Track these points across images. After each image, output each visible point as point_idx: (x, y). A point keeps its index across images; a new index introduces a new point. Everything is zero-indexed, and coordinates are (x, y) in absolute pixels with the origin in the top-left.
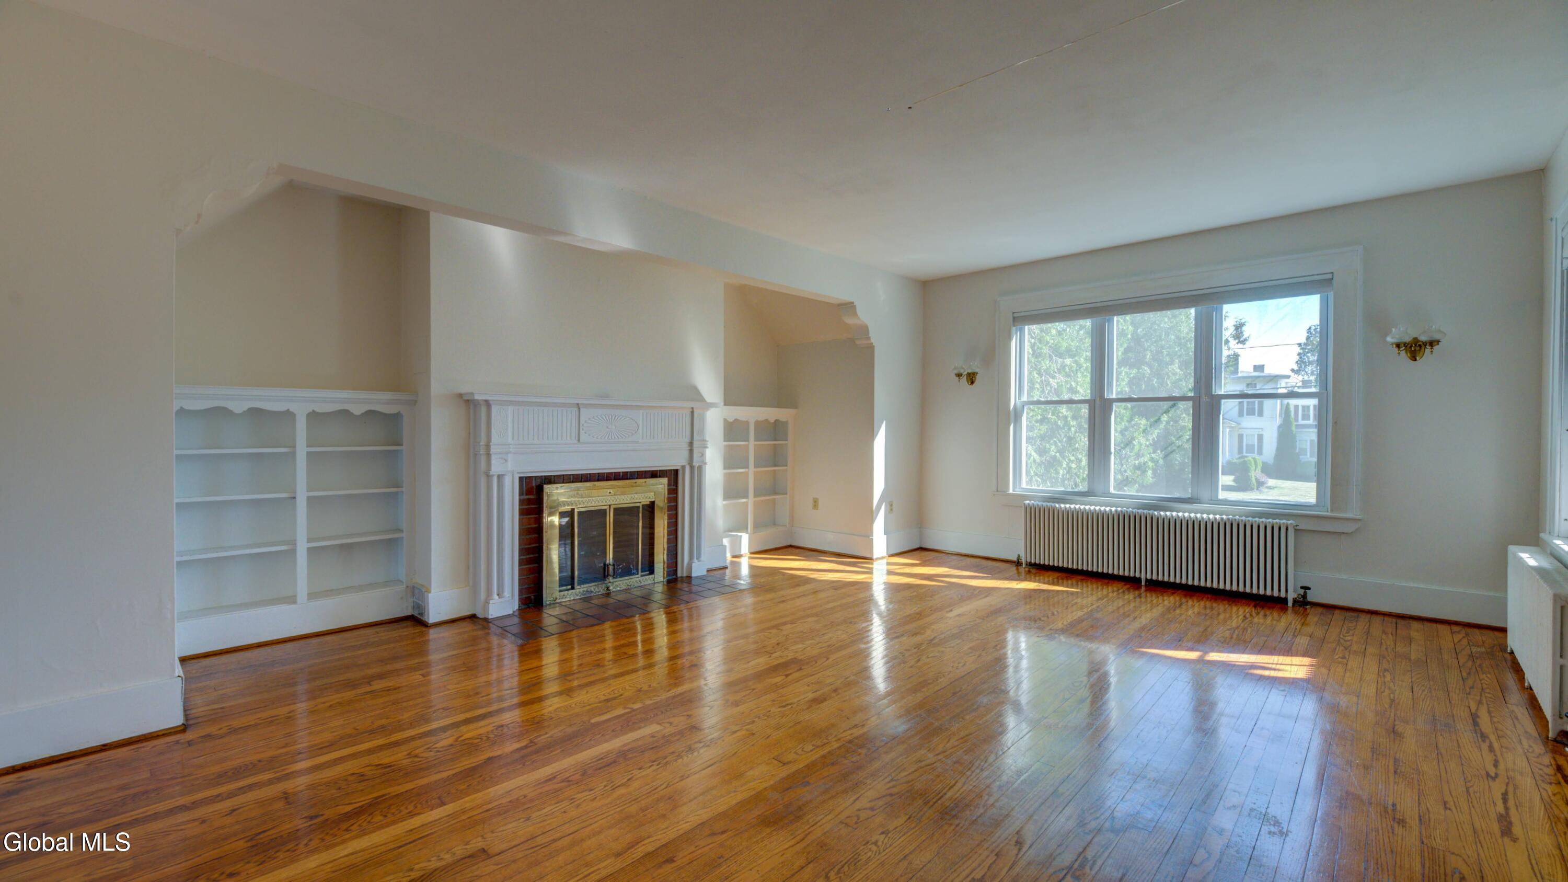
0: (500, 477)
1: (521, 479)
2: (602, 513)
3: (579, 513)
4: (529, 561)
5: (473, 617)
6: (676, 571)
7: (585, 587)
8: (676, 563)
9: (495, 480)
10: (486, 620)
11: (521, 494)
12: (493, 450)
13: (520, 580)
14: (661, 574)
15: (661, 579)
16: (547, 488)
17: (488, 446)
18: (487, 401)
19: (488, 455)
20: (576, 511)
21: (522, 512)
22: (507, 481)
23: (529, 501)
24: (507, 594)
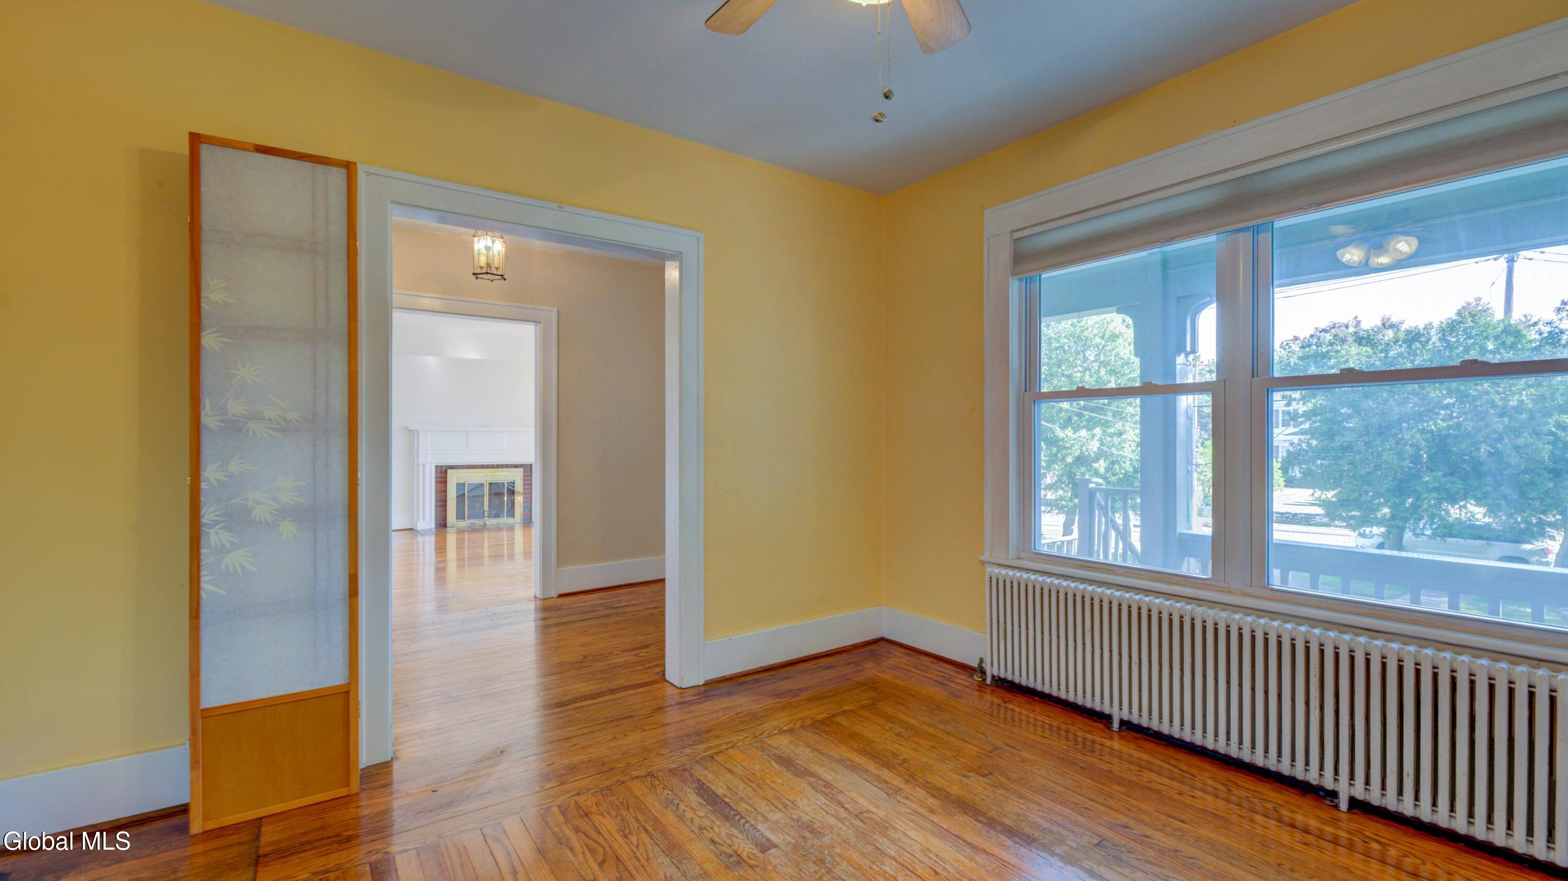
0: (424, 465)
1: (436, 467)
2: (481, 485)
3: (468, 484)
4: (441, 506)
5: (411, 529)
6: (531, 518)
7: (471, 521)
8: (531, 514)
9: (421, 467)
10: (416, 530)
11: (436, 473)
12: (419, 453)
13: (436, 515)
14: (519, 517)
15: (519, 521)
16: (449, 471)
17: (417, 451)
18: (416, 430)
19: (418, 455)
20: (466, 483)
21: (437, 482)
22: (427, 467)
23: (441, 477)
24: (427, 518)
